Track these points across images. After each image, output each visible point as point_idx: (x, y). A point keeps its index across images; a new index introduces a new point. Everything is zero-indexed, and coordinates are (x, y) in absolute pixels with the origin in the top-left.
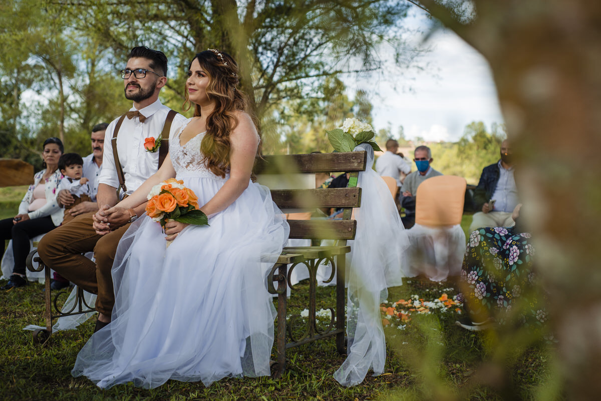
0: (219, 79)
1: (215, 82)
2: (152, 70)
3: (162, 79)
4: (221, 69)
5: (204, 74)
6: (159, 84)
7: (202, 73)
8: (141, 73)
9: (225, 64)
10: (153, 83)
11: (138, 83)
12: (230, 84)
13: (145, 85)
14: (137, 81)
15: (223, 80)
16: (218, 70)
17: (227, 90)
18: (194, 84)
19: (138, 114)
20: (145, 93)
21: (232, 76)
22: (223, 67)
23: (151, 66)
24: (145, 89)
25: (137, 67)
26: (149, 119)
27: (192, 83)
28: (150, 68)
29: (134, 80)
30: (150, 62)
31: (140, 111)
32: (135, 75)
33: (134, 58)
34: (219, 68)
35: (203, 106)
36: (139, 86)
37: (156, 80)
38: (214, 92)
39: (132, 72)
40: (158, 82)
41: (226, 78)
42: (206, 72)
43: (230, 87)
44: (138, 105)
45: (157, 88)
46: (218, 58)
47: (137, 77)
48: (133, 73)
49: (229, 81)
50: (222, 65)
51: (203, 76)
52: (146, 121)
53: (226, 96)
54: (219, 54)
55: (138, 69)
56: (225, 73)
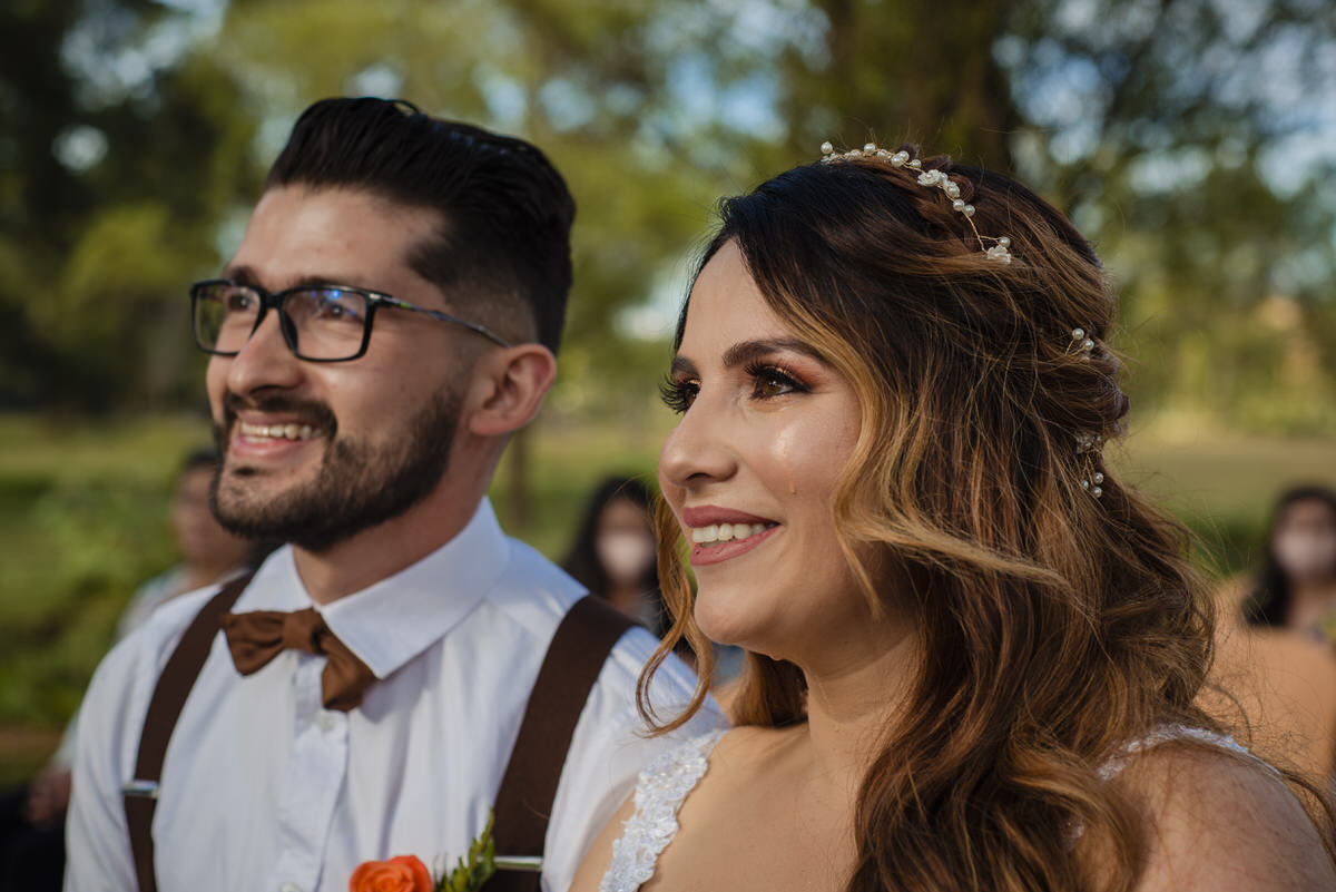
0: (946, 401)
1: (916, 427)
2: (430, 296)
3: (515, 364)
4: (967, 302)
5: (808, 365)
6: (489, 404)
7: (788, 357)
8: (334, 312)
9: (1000, 254)
10: (437, 400)
11: (316, 393)
12: (1064, 440)
13: (371, 410)
14: (302, 380)
15: (990, 404)
16: (937, 317)
17: (1028, 503)
18: (729, 475)
19: (316, 638)
20: (374, 472)
21: (1068, 358)
22: (984, 284)
23: (426, 263)
24: (366, 449)
25: (312, 267)
26: (401, 685)
27: (708, 462)
28: (418, 283)
29: (279, 376)
30: (422, 226)
31: (330, 613)
32: (290, 333)
33: (295, 191)
34: (938, 292)
35: (825, 674)
36: (321, 418)
37: (467, 376)
38: (918, 533)
39: (270, 300)
40: (485, 389)
41: (1020, 381)
42: (829, 342)
43: (1056, 466)
44: (321, 570)
45: (477, 440)
46: (925, 205)
47: (306, 347)
48: (273, 316)
49: (1046, 409)
50: (967, 261)
51: (802, 386)
52: (374, 698)
53: (1020, 567)
54: (931, 177)
55: (318, 284)
56: (999, 333)
